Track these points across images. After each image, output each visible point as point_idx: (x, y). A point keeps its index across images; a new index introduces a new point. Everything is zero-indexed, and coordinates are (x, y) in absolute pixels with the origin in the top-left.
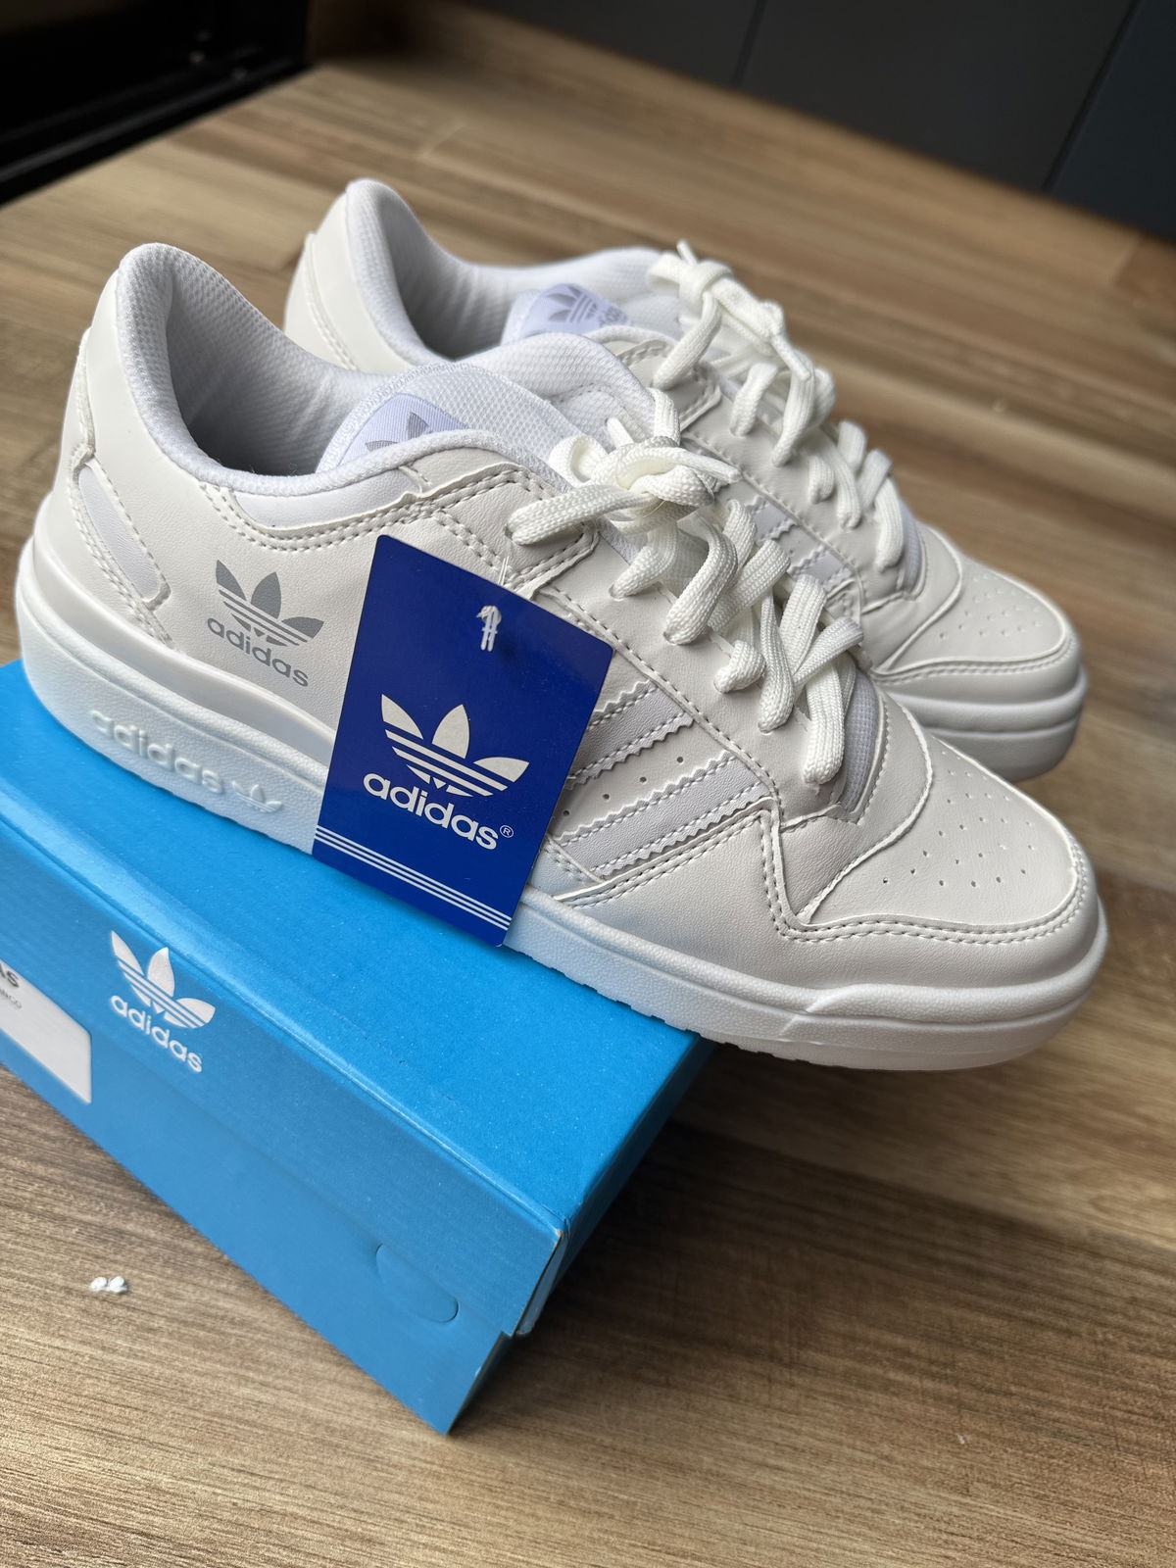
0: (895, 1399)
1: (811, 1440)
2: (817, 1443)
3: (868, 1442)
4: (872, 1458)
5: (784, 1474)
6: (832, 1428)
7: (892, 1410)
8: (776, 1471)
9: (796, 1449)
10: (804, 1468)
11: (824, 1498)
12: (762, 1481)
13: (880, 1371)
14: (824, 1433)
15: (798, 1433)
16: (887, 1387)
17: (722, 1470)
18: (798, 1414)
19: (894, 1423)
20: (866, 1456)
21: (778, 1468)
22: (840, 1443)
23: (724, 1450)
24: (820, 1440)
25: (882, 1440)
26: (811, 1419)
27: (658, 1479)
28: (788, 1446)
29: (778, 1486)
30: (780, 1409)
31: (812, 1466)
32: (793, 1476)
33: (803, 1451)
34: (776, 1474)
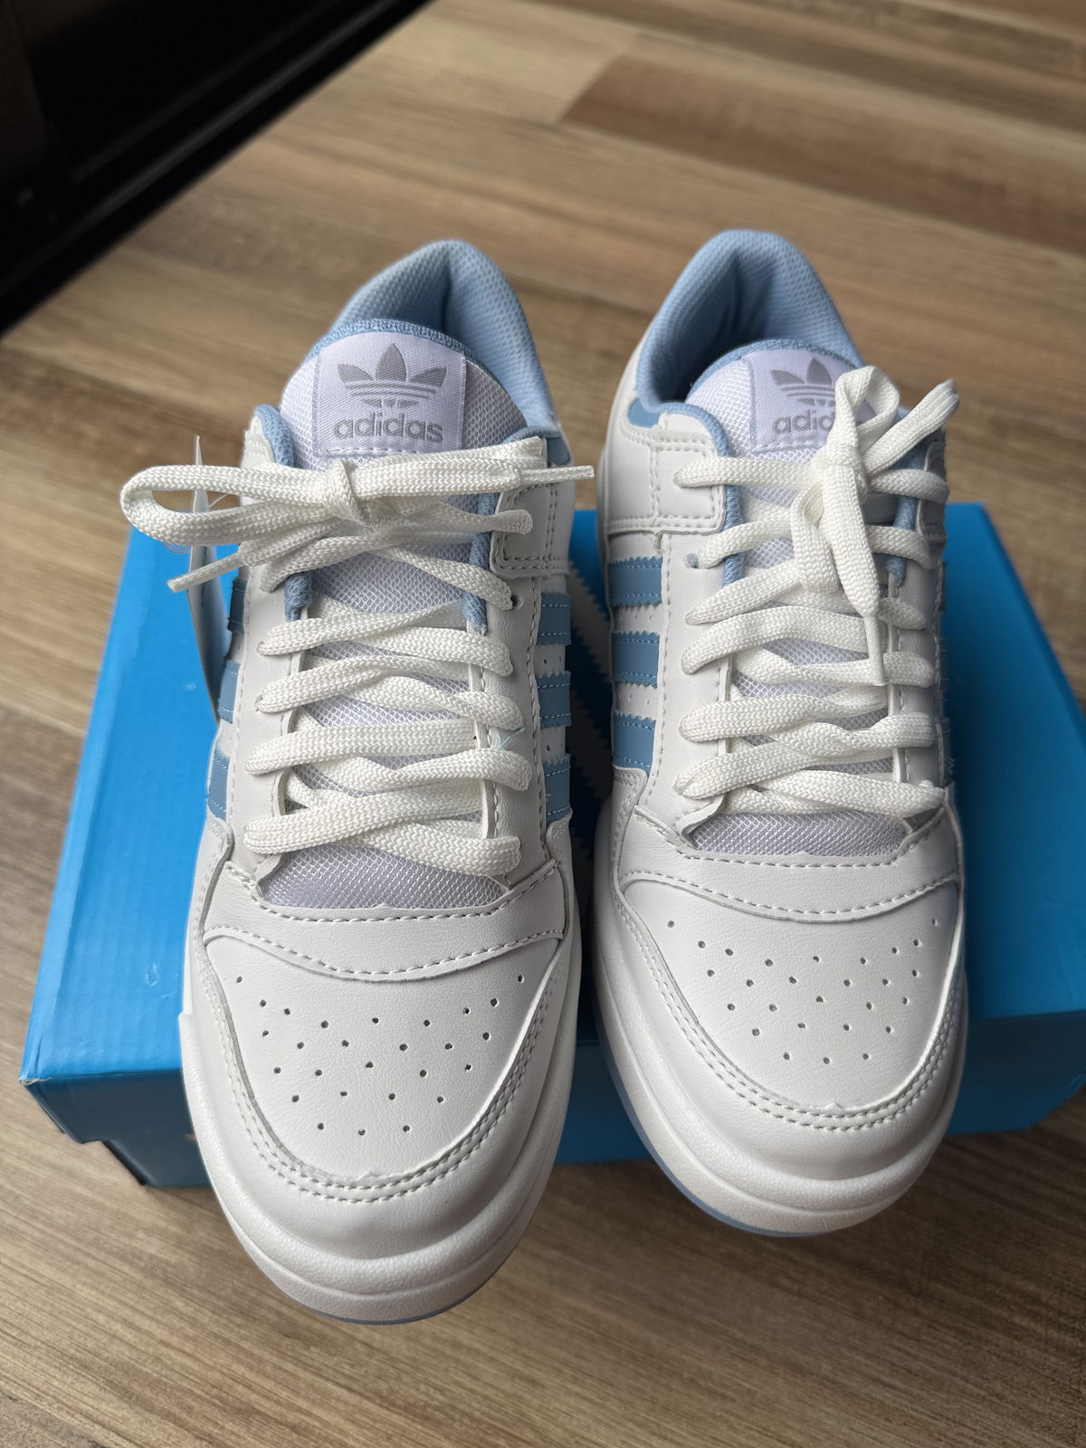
0: (1016, 1342)
1: (927, 1367)
2: (932, 1371)
3: (982, 1378)
4: (983, 1393)
5: (896, 1392)
6: (948, 1359)
7: (1011, 1351)
8: (888, 1388)
9: (910, 1372)
10: (915, 1391)
11: (931, 1420)
12: (873, 1395)
13: (1005, 1314)
14: (939, 1362)
15: (915, 1357)
16: (1010, 1329)
17: (837, 1379)
18: (918, 1340)
19: (1010, 1365)
20: (976, 1390)
21: (891, 1386)
22: (955, 1374)
23: (843, 1361)
24: (935, 1367)
25: (996, 1378)
26: (929, 1347)
27: (778, 1375)
28: (904, 1368)
29: (888, 1402)
30: (901, 1333)
31: (923, 1390)
32: (903, 1395)
33: (917, 1375)
34: (887, 1391)
